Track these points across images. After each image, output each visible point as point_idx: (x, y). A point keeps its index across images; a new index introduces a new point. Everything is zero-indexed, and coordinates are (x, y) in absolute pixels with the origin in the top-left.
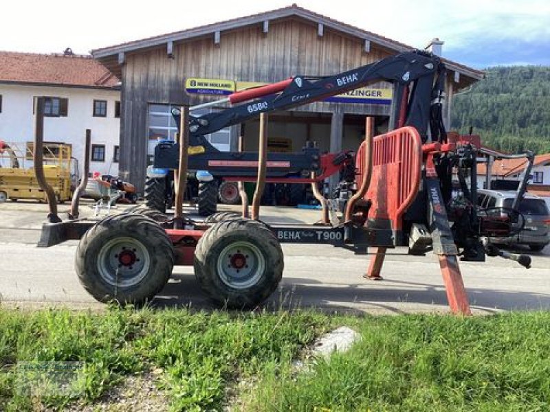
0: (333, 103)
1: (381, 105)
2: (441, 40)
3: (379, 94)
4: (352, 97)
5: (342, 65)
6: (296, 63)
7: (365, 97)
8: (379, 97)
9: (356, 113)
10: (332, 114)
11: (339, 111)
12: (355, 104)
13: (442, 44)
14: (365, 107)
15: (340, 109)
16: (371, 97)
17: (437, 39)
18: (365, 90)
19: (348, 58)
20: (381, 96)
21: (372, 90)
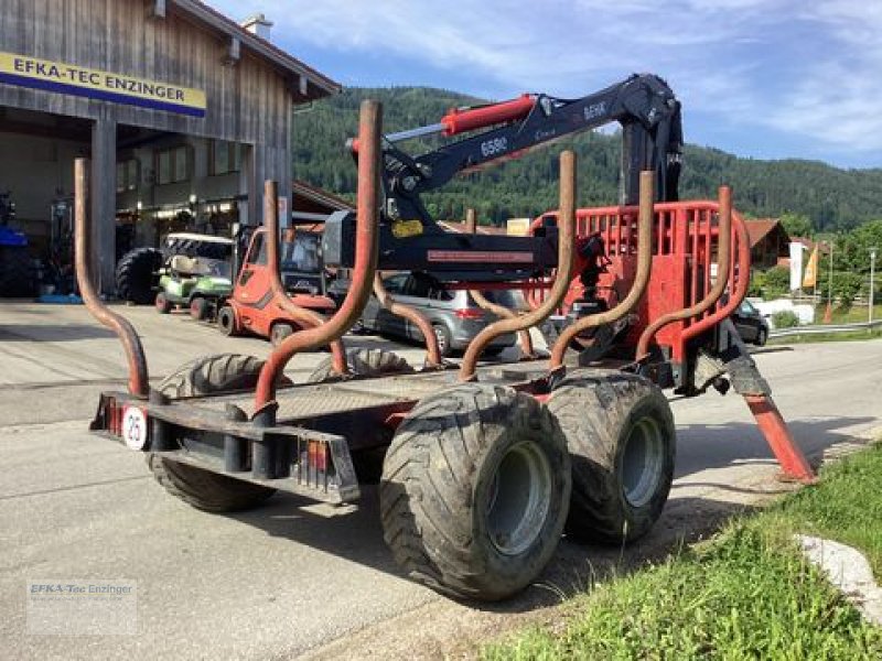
0: (95, 101)
1: (182, 116)
2: (267, 19)
3: (180, 95)
4: (132, 94)
5: (109, 30)
6: (15, 10)
7: (155, 97)
8: (179, 102)
9: (139, 124)
10: (95, 121)
11: (108, 118)
12: (138, 108)
13: (270, 25)
14: (155, 114)
15: (109, 115)
16: (165, 99)
17: (263, 17)
18: (156, 85)
19: (121, 20)
20: (183, 99)
21: (167, 86)
